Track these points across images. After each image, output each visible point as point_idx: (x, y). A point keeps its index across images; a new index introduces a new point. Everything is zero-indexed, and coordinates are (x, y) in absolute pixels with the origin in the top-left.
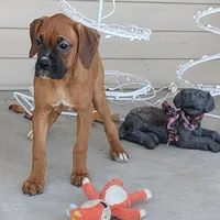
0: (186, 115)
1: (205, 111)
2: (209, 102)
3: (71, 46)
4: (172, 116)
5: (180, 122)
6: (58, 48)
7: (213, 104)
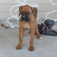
0: (47, 26)
1: (52, 25)
2: (53, 23)
3: (31, 13)
4: (44, 27)
5: (46, 28)
6: (27, 14)
7: (54, 23)
